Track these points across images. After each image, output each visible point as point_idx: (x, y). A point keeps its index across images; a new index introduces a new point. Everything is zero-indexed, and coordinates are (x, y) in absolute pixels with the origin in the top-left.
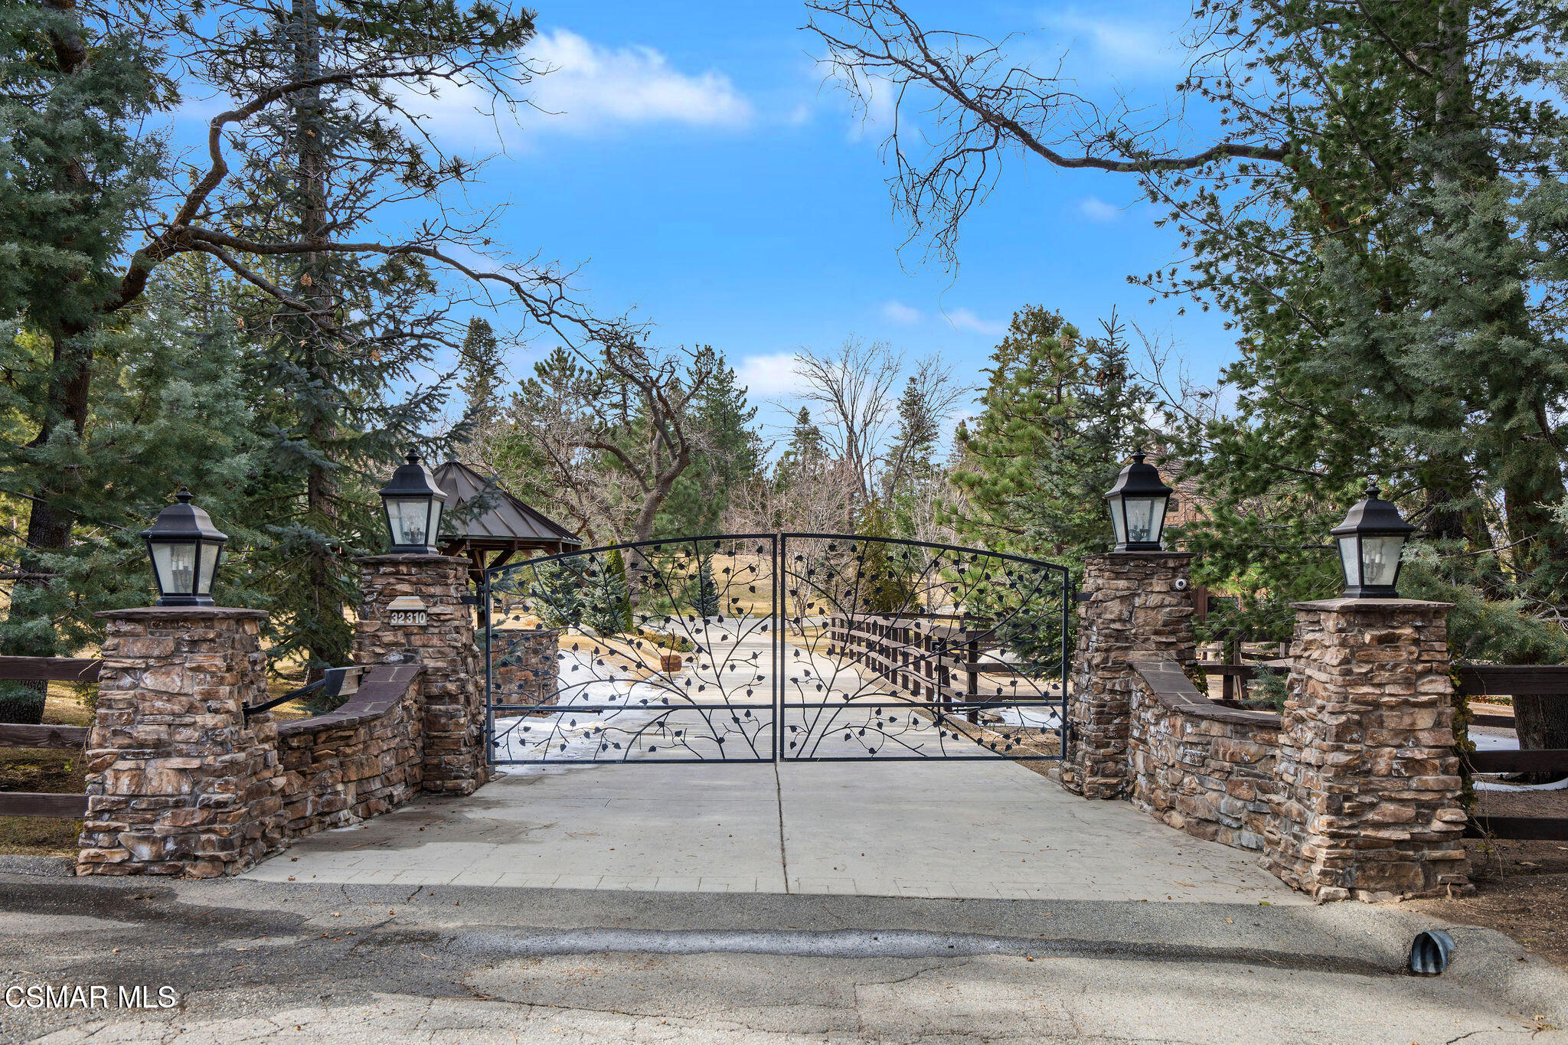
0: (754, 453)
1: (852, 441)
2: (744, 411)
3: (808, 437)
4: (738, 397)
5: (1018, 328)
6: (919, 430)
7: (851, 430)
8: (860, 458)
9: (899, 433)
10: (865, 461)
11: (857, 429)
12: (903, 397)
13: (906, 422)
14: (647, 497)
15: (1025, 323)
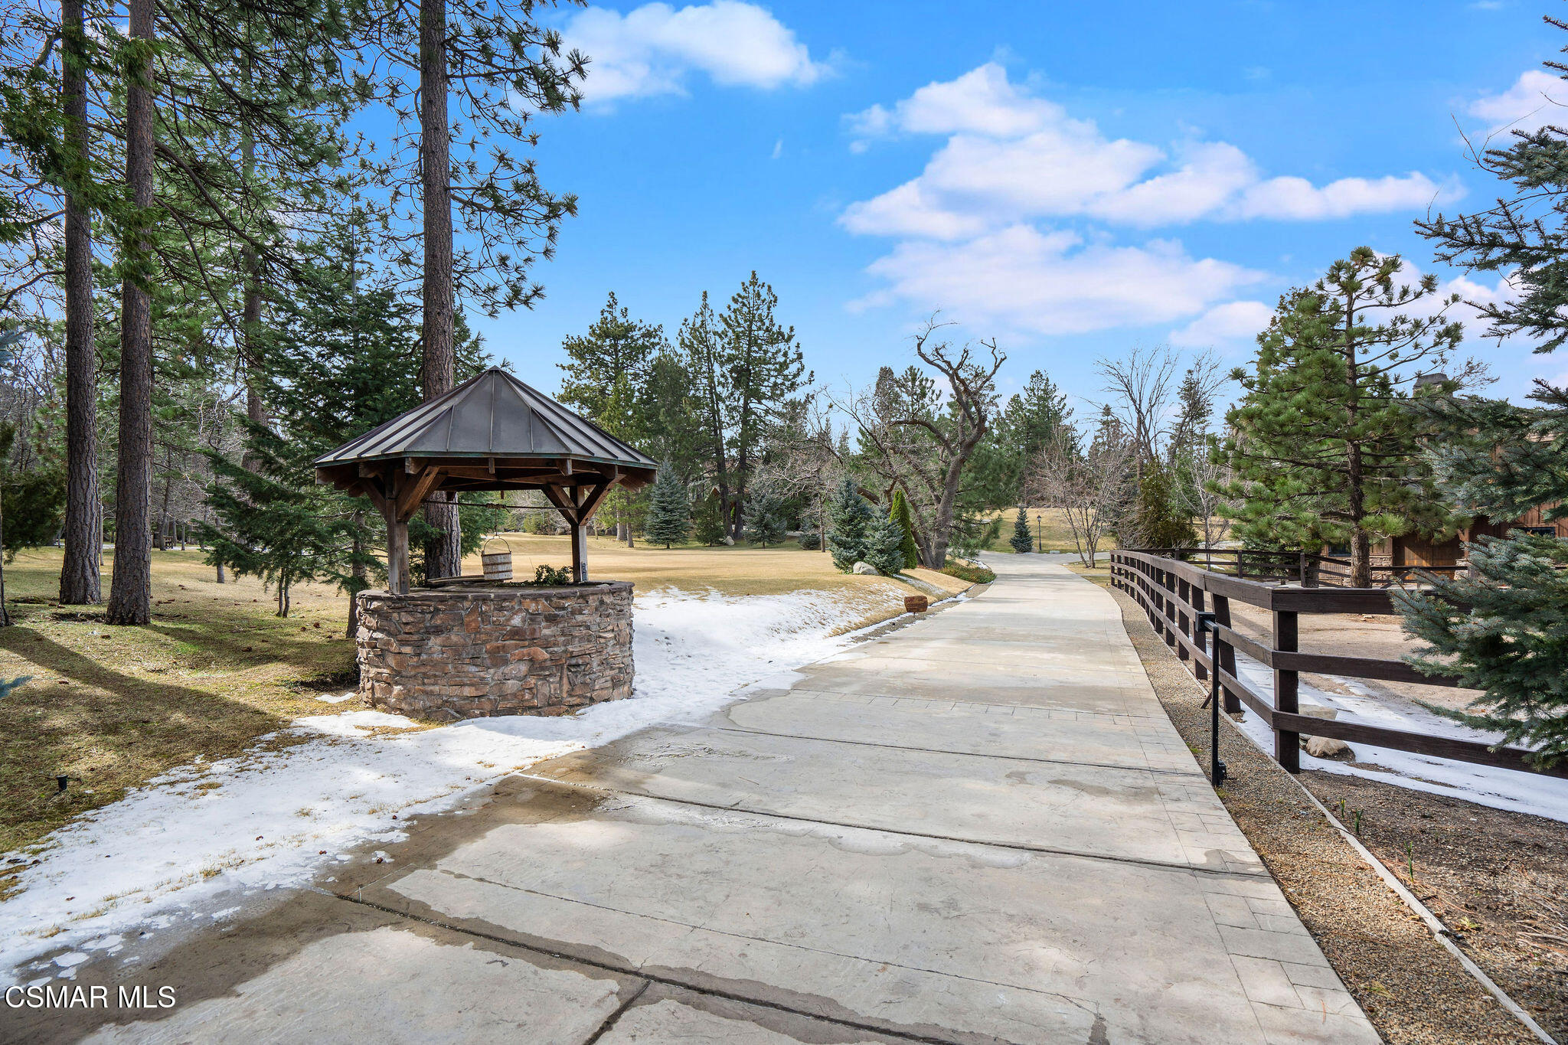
0: (1073, 439)
1: (1141, 422)
2: (1064, 412)
3: (1111, 425)
4: (1059, 403)
5: (1285, 308)
6: (1196, 409)
7: (1139, 412)
8: (1147, 432)
9: (1179, 412)
10: (1151, 434)
11: (1144, 411)
12: (1182, 385)
13: (1185, 404)
14: (953, 460)
15: (1291, 303)
